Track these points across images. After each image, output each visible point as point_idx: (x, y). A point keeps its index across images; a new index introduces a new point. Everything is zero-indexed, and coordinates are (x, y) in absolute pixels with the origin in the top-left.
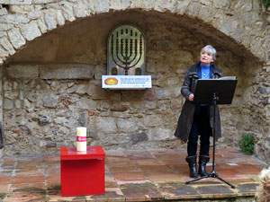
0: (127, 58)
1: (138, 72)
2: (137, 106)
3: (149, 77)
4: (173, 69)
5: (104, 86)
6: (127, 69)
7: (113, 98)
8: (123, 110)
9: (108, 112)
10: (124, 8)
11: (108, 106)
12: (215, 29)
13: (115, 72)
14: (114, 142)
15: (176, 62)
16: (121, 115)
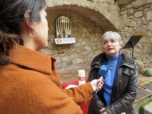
0: (64, 31)
1: (69, 36)
2: (68, 51)
3: (74, 38)
4: (81, 35)
5: (56, 43)
6: (64, 35)
7: (59, 48)
8: (63, 53)
9: (57, 54)
10: (70, 4)
11: (57, 52)
12: (104, 16)
13: (60, 37)
14: (60, 67)
15: (82, 32)
16: (62, 55)
